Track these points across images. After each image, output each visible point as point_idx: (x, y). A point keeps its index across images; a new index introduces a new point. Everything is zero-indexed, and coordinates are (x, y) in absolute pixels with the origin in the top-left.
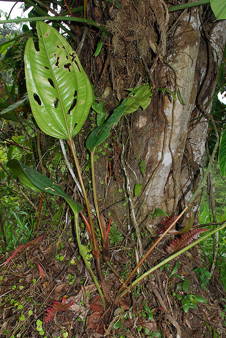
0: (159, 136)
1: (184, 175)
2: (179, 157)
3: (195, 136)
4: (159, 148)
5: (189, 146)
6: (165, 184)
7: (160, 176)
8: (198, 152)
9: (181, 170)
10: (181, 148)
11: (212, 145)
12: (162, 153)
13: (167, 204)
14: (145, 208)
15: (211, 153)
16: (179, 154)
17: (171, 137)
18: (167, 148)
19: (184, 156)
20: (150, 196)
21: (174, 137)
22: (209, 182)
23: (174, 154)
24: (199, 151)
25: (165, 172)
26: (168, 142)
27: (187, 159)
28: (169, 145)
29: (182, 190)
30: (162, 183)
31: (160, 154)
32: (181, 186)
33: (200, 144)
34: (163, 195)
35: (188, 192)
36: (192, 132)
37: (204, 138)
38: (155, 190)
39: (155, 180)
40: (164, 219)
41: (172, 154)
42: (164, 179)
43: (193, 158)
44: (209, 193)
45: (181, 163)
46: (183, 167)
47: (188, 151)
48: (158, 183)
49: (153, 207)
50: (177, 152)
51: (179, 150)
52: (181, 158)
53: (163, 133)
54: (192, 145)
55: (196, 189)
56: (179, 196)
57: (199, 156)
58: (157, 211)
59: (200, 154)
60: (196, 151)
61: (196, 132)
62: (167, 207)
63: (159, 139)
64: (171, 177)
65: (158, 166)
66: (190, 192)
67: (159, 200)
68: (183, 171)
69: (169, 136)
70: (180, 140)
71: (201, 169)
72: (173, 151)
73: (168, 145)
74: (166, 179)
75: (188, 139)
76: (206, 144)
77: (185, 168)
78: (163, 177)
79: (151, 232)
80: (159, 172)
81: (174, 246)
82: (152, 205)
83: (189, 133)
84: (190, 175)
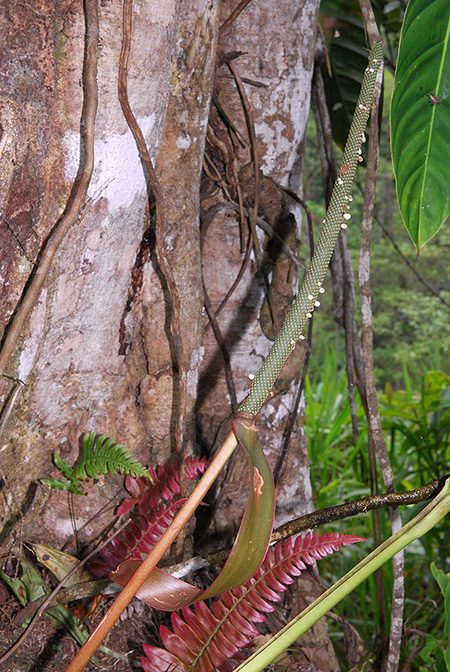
0: (58, 38)
1: (220, 247)
2: (185, 156)
3: (262, 43)
4: (68, 111)
5: (236, 99)
6: (121, 303)
7: (89, 268)
8: (280, 126)
9: (204, 225)
10: (192, 108)
11: (345, 95)
12: (84, 137)
13: (141, 406)
14: (30, 438)
15: (341, 133)
16: (184, 143)
17: (126, 43)
18: (109, 109)
19: (212, 151)
20: (47, 373)
21: (145, 44)
22: (338, 268)
23: (153, 143)
24: (286, 119)
25: (118, 244)
26: (114, 75)
27: (226, 167)
28: (123, 91)
29: (213, 324)
30: (104, 300)
31: (73, 141)
32: (206, 304)
33: (285, 86)
34: (117, 360)
35: (243, 329)
36: (242, 21)
37: (303, 51)
38: (74, 342)
39: (63, 290)
40: (134, 486)
41: (140, 143)
42: (117, 275)
43: (255, 160)
44: (344, 317)
45: (196, 188)
46: (213, 209)
47: (228, 124)
48: (82, 303)
49: (72, 427)
50: (172, 127)
51: (183, 118)
52: (198, 162)
53: (79, 24)
54: (247, 89)
55: (283, 315)
56: (198, 356)
57: (284, 144)
58: (90, 451)
59: (288, 134)
60: (269, 121)
61: (263, 21)
62: (143, 419)
63: (59, 56)
64: (148, 268)
65: (66, 212)
66: (254, 328)
67: (99, 392)
68: (214, 229)
69: (118, 38)
70: (182, 61)
71: (297, 212)
72: (146, 124)
73: (114, 89)
74: (126, 278)
75: (226, 59)
76: (314, 82)
77: (223, 211)
78: (107, 269)
79: (61, 573)
80: (82, 243)
81: (183, 644)
82: (65, 417)
83: (227, 25)
84: (247, 244)
